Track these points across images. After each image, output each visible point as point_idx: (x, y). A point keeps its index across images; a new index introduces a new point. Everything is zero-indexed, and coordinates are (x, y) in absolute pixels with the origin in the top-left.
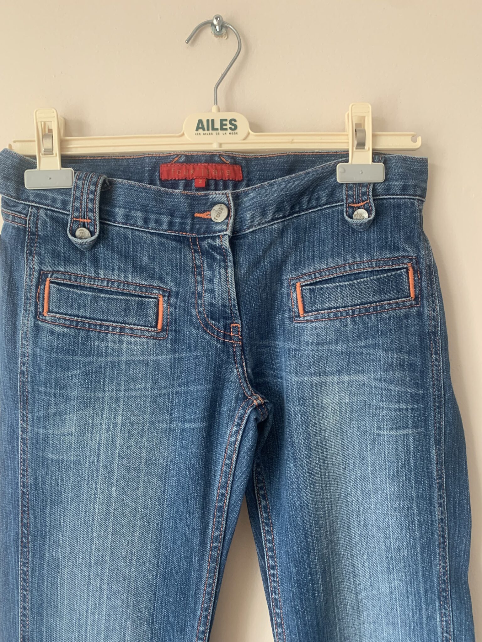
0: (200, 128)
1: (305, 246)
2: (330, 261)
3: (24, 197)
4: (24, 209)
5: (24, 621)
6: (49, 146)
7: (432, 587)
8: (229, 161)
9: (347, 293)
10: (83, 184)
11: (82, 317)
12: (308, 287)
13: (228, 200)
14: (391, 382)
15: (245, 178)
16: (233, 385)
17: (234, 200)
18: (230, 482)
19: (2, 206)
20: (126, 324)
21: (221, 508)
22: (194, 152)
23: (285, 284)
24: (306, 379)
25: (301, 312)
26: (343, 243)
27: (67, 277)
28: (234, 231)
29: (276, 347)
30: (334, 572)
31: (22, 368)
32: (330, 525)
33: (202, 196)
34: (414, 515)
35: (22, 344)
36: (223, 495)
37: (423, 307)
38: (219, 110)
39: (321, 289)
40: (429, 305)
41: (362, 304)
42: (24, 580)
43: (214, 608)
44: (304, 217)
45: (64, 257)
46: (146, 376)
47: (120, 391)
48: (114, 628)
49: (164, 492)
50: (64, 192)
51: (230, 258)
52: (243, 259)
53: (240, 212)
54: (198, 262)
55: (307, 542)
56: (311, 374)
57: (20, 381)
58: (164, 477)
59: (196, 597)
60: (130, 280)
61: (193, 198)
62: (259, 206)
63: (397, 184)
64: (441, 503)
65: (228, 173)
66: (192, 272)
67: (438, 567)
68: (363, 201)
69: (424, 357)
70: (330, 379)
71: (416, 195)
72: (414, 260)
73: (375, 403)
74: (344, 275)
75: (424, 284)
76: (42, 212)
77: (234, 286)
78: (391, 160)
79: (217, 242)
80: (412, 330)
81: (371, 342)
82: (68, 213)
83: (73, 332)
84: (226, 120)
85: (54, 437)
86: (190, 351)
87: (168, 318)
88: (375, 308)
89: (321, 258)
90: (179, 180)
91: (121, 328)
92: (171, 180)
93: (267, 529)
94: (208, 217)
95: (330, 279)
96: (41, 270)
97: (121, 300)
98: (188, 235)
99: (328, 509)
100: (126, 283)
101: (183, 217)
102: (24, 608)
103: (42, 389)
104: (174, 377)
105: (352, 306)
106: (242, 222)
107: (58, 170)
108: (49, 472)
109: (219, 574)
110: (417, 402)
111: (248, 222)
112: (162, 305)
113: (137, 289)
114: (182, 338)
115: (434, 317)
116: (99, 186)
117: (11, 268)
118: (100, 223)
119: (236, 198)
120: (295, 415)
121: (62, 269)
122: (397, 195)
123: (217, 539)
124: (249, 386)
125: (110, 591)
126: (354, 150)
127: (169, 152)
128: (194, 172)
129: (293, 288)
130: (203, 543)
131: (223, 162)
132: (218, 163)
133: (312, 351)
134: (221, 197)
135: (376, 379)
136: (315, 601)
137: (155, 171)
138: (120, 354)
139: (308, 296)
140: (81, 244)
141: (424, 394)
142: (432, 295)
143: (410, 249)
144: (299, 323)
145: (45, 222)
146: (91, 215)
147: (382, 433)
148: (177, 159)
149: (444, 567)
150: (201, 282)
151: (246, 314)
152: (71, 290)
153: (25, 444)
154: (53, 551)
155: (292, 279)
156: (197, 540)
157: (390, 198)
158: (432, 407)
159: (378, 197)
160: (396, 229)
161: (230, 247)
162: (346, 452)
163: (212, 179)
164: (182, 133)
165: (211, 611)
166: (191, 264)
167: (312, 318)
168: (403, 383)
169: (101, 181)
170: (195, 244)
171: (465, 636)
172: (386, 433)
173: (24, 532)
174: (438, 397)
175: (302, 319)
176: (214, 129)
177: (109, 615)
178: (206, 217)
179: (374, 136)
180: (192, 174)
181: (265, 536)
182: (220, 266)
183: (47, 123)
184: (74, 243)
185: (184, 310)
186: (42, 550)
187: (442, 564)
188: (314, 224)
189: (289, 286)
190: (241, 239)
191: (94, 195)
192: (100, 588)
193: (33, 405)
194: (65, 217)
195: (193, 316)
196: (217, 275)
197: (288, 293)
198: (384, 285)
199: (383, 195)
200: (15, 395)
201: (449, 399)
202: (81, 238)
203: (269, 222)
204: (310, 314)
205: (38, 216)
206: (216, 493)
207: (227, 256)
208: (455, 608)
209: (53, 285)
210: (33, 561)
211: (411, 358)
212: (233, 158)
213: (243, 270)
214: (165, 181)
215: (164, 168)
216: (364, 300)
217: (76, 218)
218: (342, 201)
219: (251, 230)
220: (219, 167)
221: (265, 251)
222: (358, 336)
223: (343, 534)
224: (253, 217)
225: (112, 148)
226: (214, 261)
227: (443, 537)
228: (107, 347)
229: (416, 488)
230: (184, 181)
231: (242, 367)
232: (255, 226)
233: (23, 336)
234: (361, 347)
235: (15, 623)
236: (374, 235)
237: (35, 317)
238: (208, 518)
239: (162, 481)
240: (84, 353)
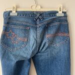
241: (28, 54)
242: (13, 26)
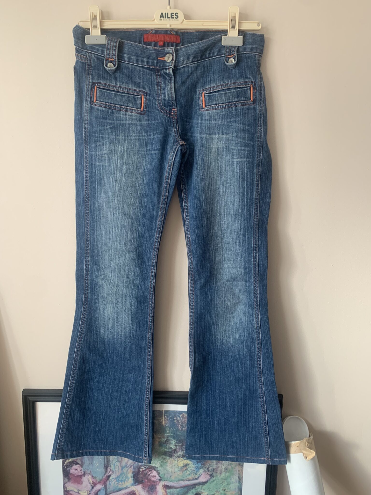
0: (162, 17)
1: (207, 76)
2: (217, 82)
3: (85, 48)
4: (85, 53)
5: (87, 233)
6: (96, 24)
7: (251, 225)
8: (174, 33)
9: (223, 98)
10: (111, 42)
11: (110, 103)
12: (207, 95)
13: (173, 52)
14: (239, 137)
15: (181, 42)
16: (172, 136)
17: (175, 52)
18: (170, 176)
19: (76, 52)
20: (128, 107)
21: (166, 187)
22: (159, 29)
23: (198, 93)
24: (204, 136)
25: (204, 106)
26: (224, 74)
27: (104, 85)
28: (175, 66)
29: (192, 123)
30: (212, 220)
31: (85, 126)
32: (211, 200)
33: (161, 50)
34: (245, 195)
35: (85, 115)
36: (167, 182)
37: (256, 105)
38: (170, 8)
39: (213, 95)
40: (259, 104)
41: (229, 102)
42: (87, 216)
43: (163, 228)
44: (207, 61)
45: (103, 76)
46: (136, 130)
47: (126, 136)
48: (123, 233)
49: (144, 181)
50: (102, 46)
51: (173, 78)
52: (178, 79)
53: (178, 57)
54: (159, 80)
55: (200, 204)
56: (206, 134)
57: (84, 132)
58: (143, 174)
59: (156, 223)
60: (130, 88)
61: (158, 50)
62: (186, 55)
63: (249, 47)
64: (257, 192)
65: (173, 39)
66: (156, 85)
67: (254, 218)
68: (233, 55)
69: (255, 128)
70: (214, 136)
71: (257, 53)
72: (254, 83)
73: (232, 148)
74: (223, 89)
75: (257, 95)
76: (93, 55)
77: (174, 91)
78: (247, 35)
79: (167, 71)
80: (250, 115)
81: (232, 120)
82: (104, 56)
83: (107, 109)
84: (173, 13)
85: (99, 155)
86: (155, 120)
87: (145, 105)
88: (235, 104)
89: (214, 81)
90: (152, 42)
91: (126, 109)
92: (148, 42)
93: (185, 201)
94: (164, 59)
95: (217, 91)
96: (93, 82)
97: (126, 96)
98: (155, 68)
99: (210, 193)
100: (128, 89)
101: (153, 59)
102: (87, 228)
103: (94, 134)
104: (148, 131)
105: (225, 103)
106: (178, 62)
107: (99, 36)
108: (97, 170)
109: (165, 215)
110: (250, 147)
111: (181, 62)
112: (143, 99)
113: (133, 92)
114: (151, 114)
115: (261, 110)
116: (118, 44)
117: (80, 81)
118: (118, 61)
119: (177, 51)
120: (198, 151)
121: (102, 82)
122: (248, 52)
123: (164, 200)
124: (179, 137)
125: (122, 218)
126: (230, 29)
127: (148, 29)
128: (158, 38)
129: (201, 95)
130: (159, 201)
131: (172, 34)
132: (169, 34)
133: (207, 123)
134: (170, 50)
135: (233, 137)
136: (202, 228)
137: (141, 38)
138: (126, 120)
139: (207, 98)
140: (110, 70)
141: (253, 144)
142: (261, 100)
143: (252, 78)
144: (203, 111)
145: (94, 60)
146: (114, 57)
147: (234, 160)
148: (151, 32)
149: (256, 218)
150: (160, 90)
151: (179, 105)
152: (106, 91)
153: (86, 159)
154: (99, 204)
155: (201, 91)
156: (156, 199)
157: (245, 54)
158: (257, 150)
159: (240, 53)
160: (247, 68)
161: (173, 73)
162: (220, 170)
163: (166, 42)
164: (153, 19)
165: (161, 229)
166: (156, 81)
167: (208, 109)
168: (245, 139)
169: (118, 42)
170: (158, 72)
171: (263, 247)
172: (236, 160)
173: (87, 197)
174: (260, 146)
175: (204, 109)
176: (168, 18)
177: (122, 228)
178: (163, 59)
179: (239, 23)
180: (158, 40)
181: (184, 204)
182: (168, 82)
183: (94, 13)
184: (107, 70)
185: (153, 102)
186: (94, 204)
187: (256, 217)
188: (212, 65)
189: (199, 94)
190: (178, 70)
191: (116, 48)
192: (118, 217)
193: (90, 142)
194: (102, 58)
195: (156, 105)
196: (167, 86)
197: (199, 97)
198: (239, 94)
199: (242, 52)
200: (82, 138)
201: (265, 148)
202: (110, 68)
203: (191, 63)
204: (208, 107)
205: (91, 57)
206: (164, 181)
207: (172, 77)
208: (260, 235)
209: (98, 89)
210: (90, 209)
211: (249, 128)
212: (176, 32)
213: (178, 84)
214: (145, 42)
215: (145, 36)
216: (230, 101)
217: (108, 58)
218: (224, 54)
219: (182, 66)
220: (170, 36)
221: (189, 76)
222: (227, 117)
223: (217, 205)
224: (183, 60)
225: (123, 26)
226: (166, 80)
227: (257, 206)
228: (120, 117)
229: (246, 184)
230: (154, 43)
231: (177, 128)
232: (184, 64)
233: (85, 111)
234: (228, 122)
235: (83, 234)
236: (237, 71)
237: (90, 103)
238: (161, 191)
239: (143, 176)
240: (111, 119)
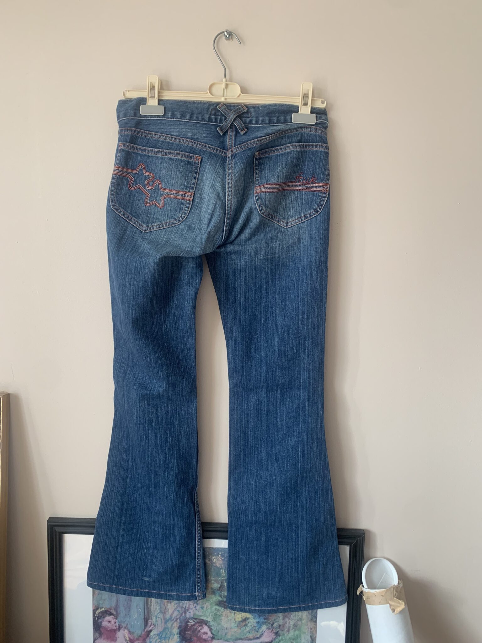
241: (194, 241)
242: (149, 151)
